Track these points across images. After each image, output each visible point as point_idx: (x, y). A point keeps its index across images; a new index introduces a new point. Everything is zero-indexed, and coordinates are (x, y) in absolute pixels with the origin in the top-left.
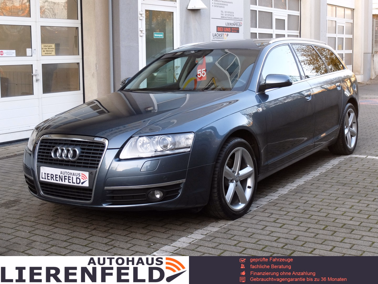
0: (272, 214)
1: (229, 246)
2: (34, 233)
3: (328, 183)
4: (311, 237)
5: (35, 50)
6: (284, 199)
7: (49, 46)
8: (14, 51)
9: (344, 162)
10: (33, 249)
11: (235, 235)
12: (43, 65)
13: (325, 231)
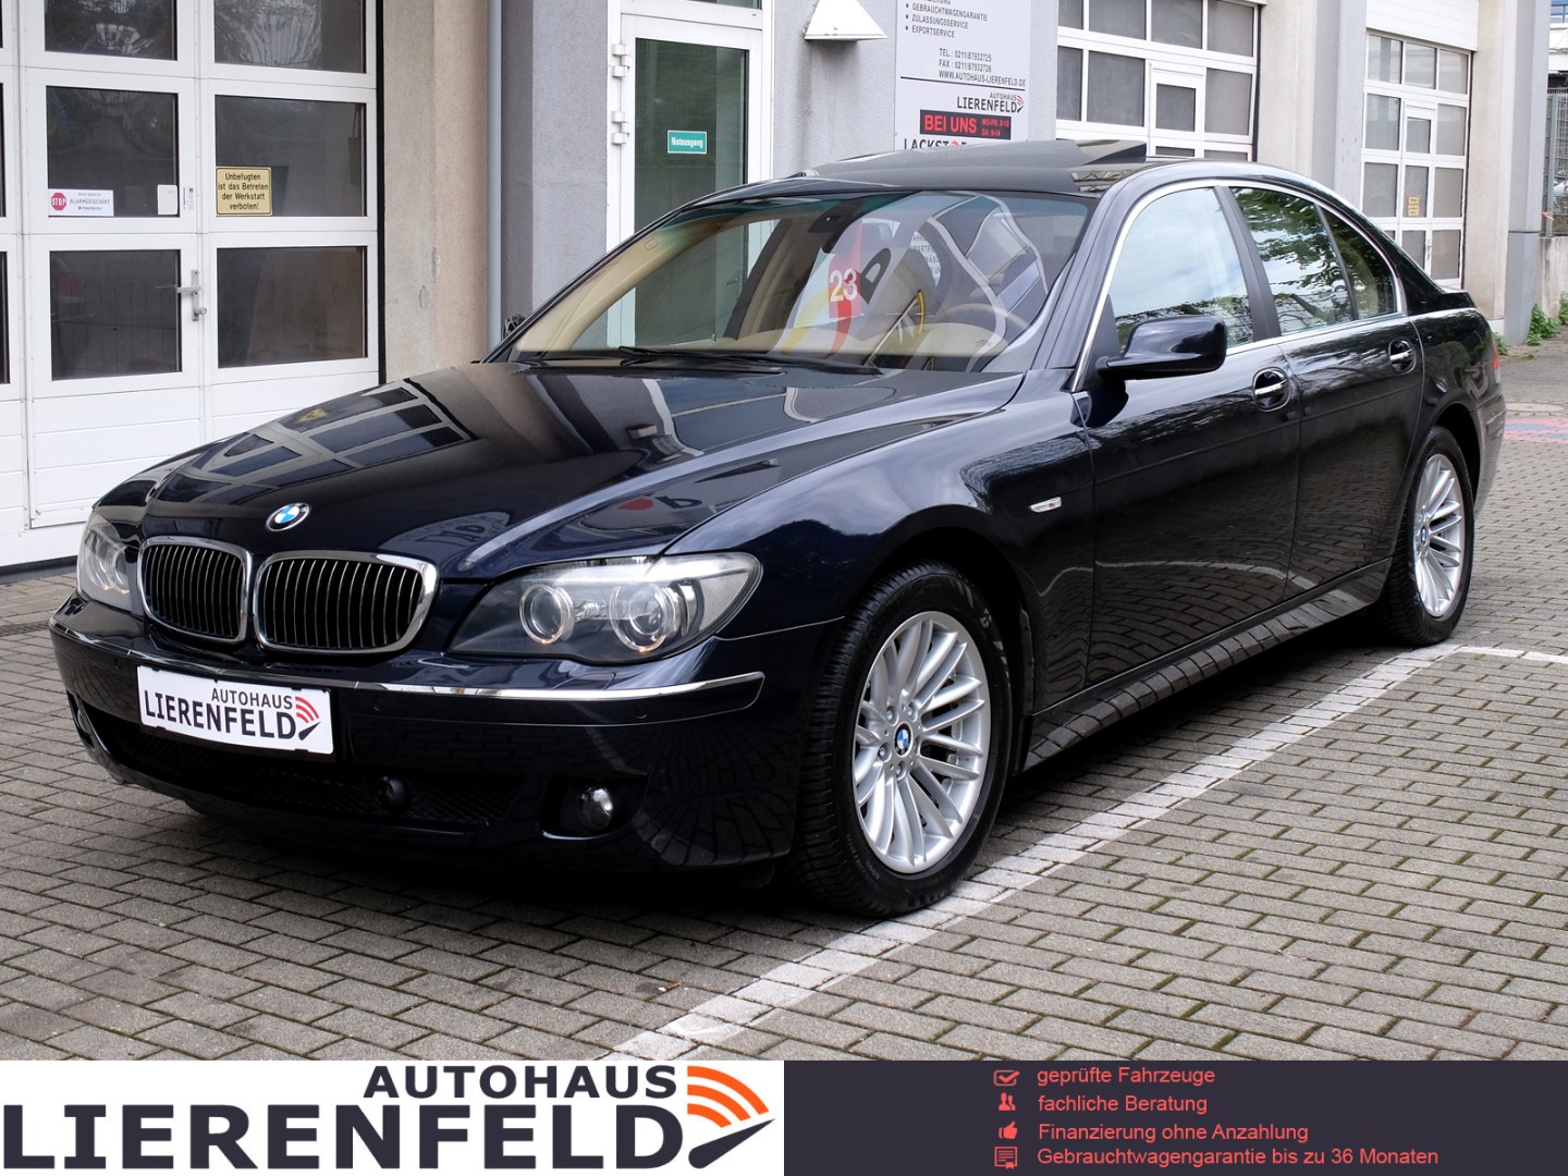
0: (1144, 877)
1: (974, 1004)
2: (186, 930)
3: (1369, 758)
4: (1301, 978)
5: (191, 190)
6: (1189, 817)
7: (249, 178)
8: (108, 195)
9: (1431, 672)
10: (183, 995)
11: (996, 961)
12: (223, 254)
13: (1358, 951)
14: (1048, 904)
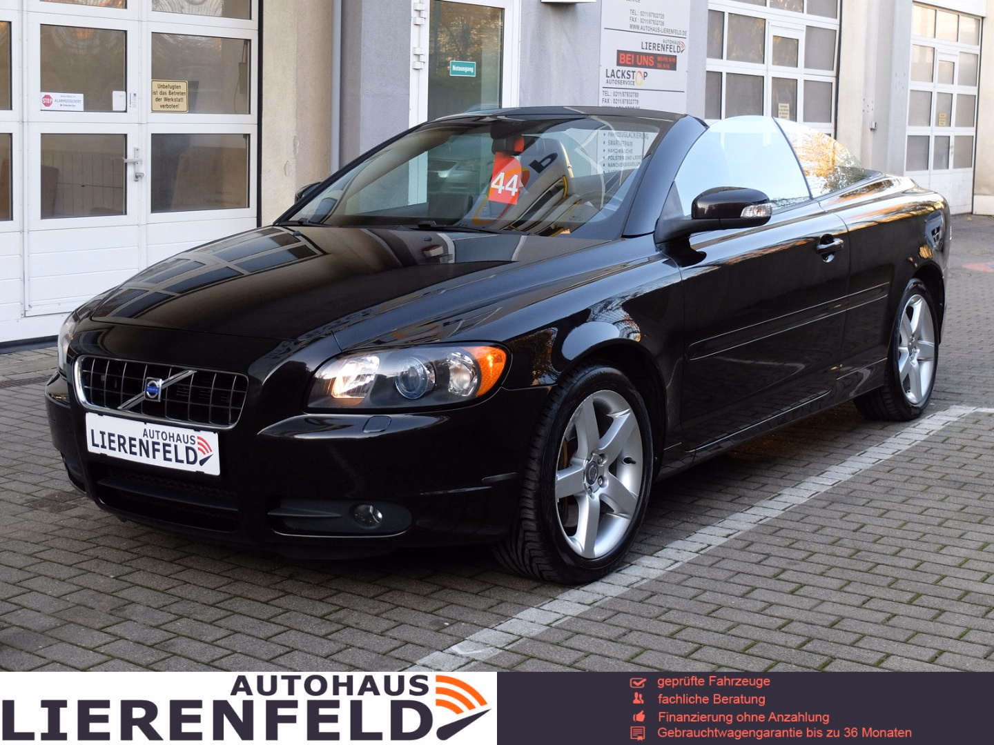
0: (768, 556)
1: (656, 637)
2: (128, 580)
3: (918, 480)
4: (876, 623)
5: (135, 95)
6: (798, 517)
7: (173, 87)
8: (80, 97)
10: (127, 623)
11: (670, 609)
12: (155, 137)
13: (914, 607)
14: (704, 572)
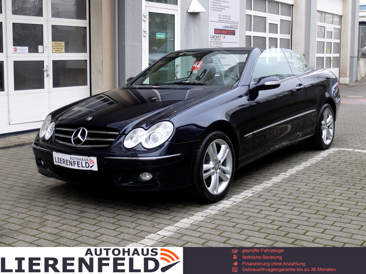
0: (267, 199)
1: (228, 227)
2: (46, 212)
3: (319, 173)
4: (304, 221)
5: (46, 47)
6: (277, 186)
7: (60, 44)
8: (27, 48)
9: (332, 154)
10: (45, 227)
11: (233, 218)
12: (54, 62)
13: (316, 215)
14: (245, 205)
